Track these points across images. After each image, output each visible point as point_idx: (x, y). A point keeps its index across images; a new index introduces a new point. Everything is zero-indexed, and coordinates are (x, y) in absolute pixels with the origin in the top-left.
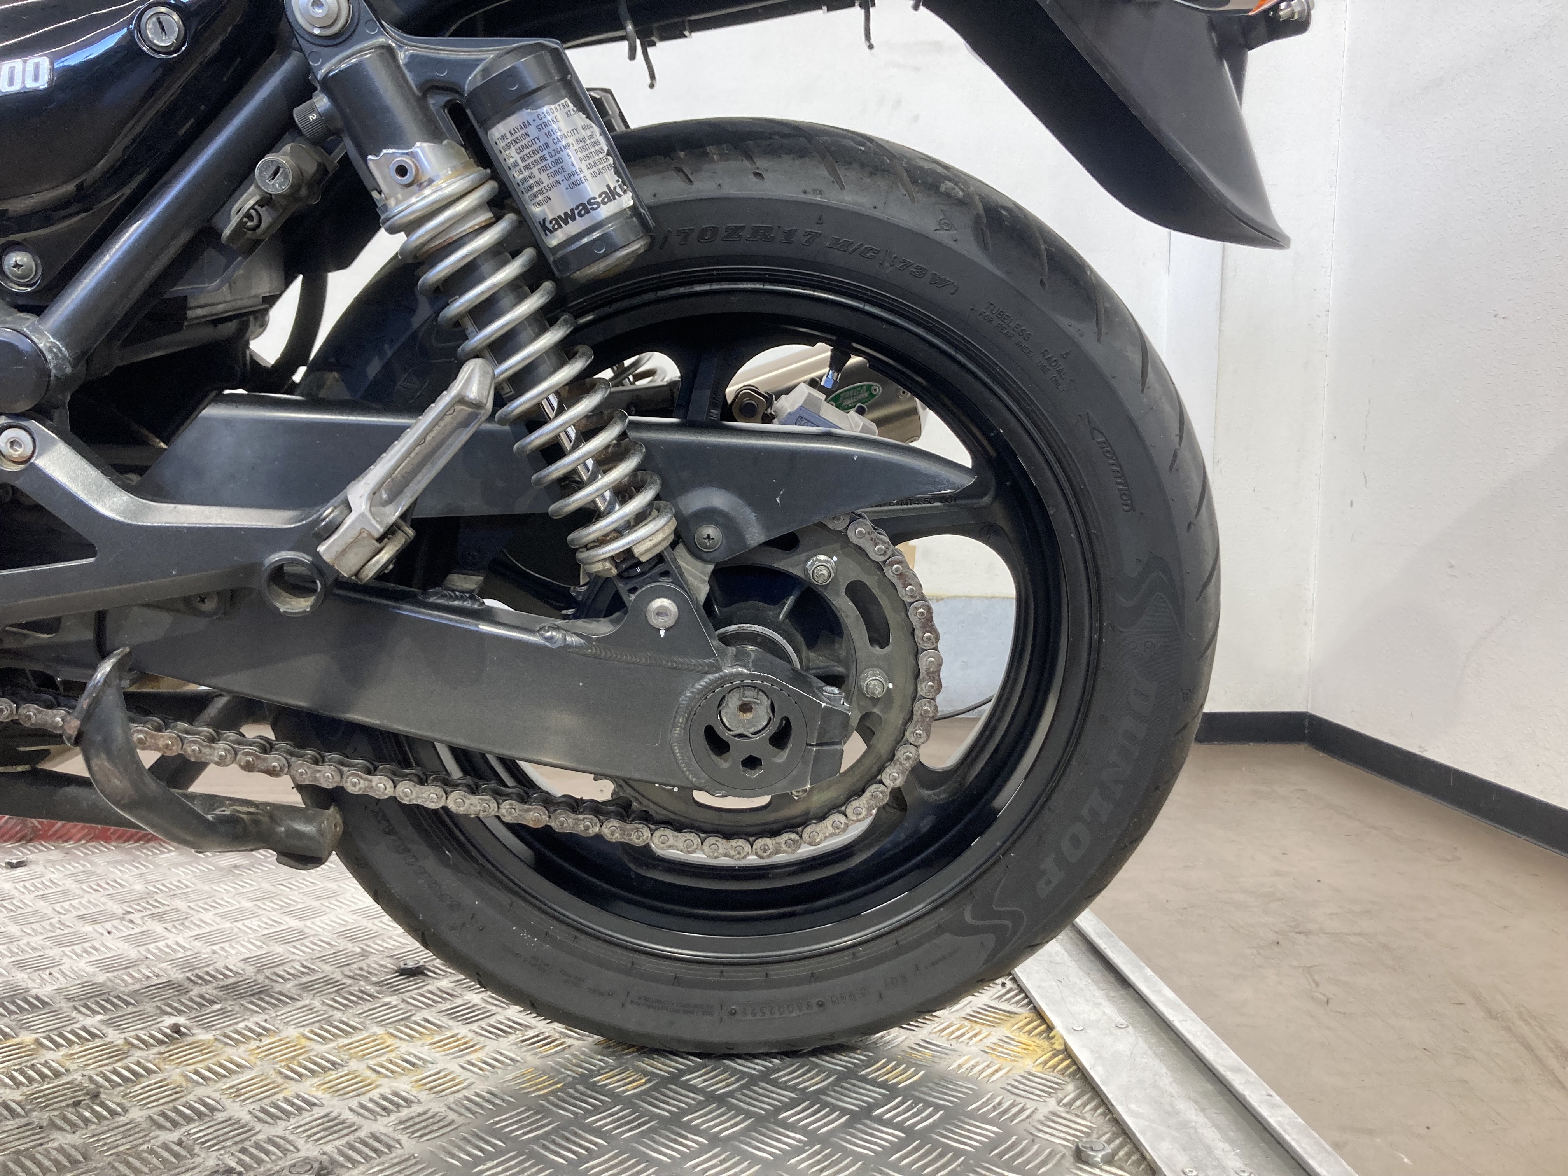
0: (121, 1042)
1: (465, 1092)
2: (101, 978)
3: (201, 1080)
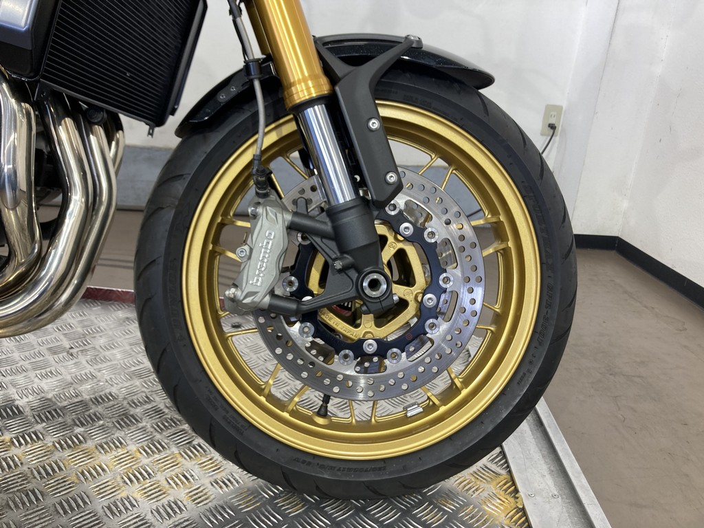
0: (50, 444)
1: (210, 505)
3: (83, 479)
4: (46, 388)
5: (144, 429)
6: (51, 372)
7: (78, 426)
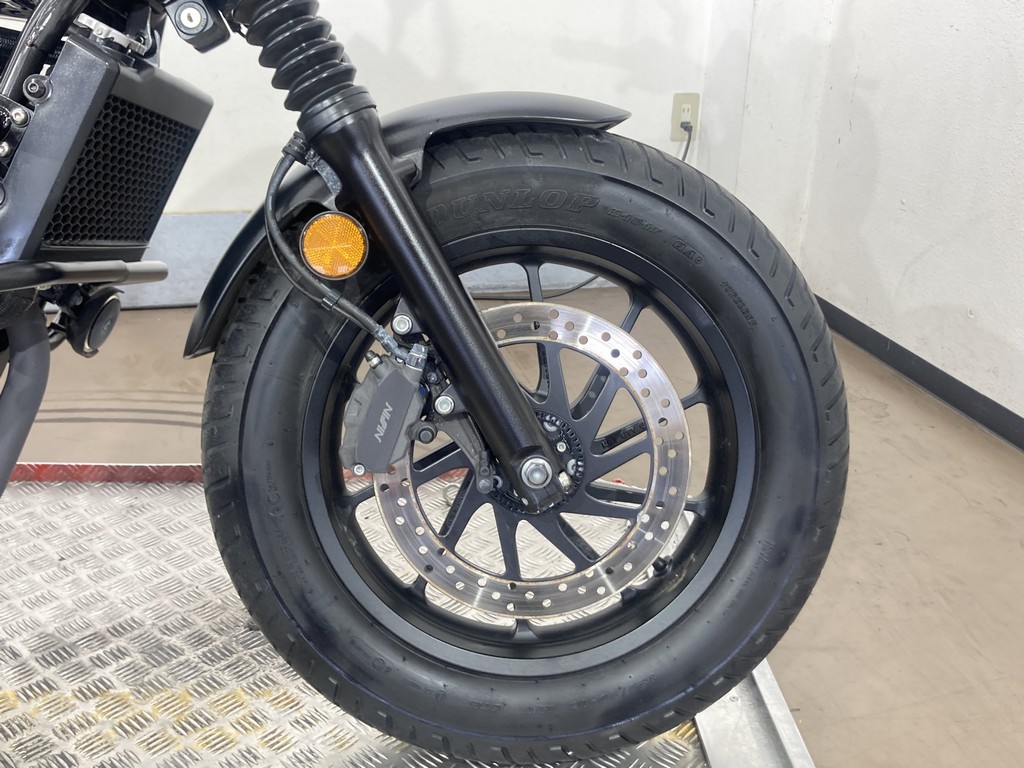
0: (69, 694)
1: (293, 749)
2: (50, 630)
3: (124, 734)
5: (188, 663)
6: (43, 597)
7: (99, 666)
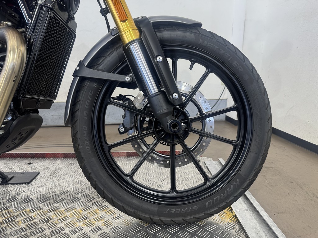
0: (46, 211)
1: (112, 226)
2: (43, 193)
3: (60, 222)
4: (42, 191)
5: (82, 202)
6: (43, 185)
7: (56, 203)
